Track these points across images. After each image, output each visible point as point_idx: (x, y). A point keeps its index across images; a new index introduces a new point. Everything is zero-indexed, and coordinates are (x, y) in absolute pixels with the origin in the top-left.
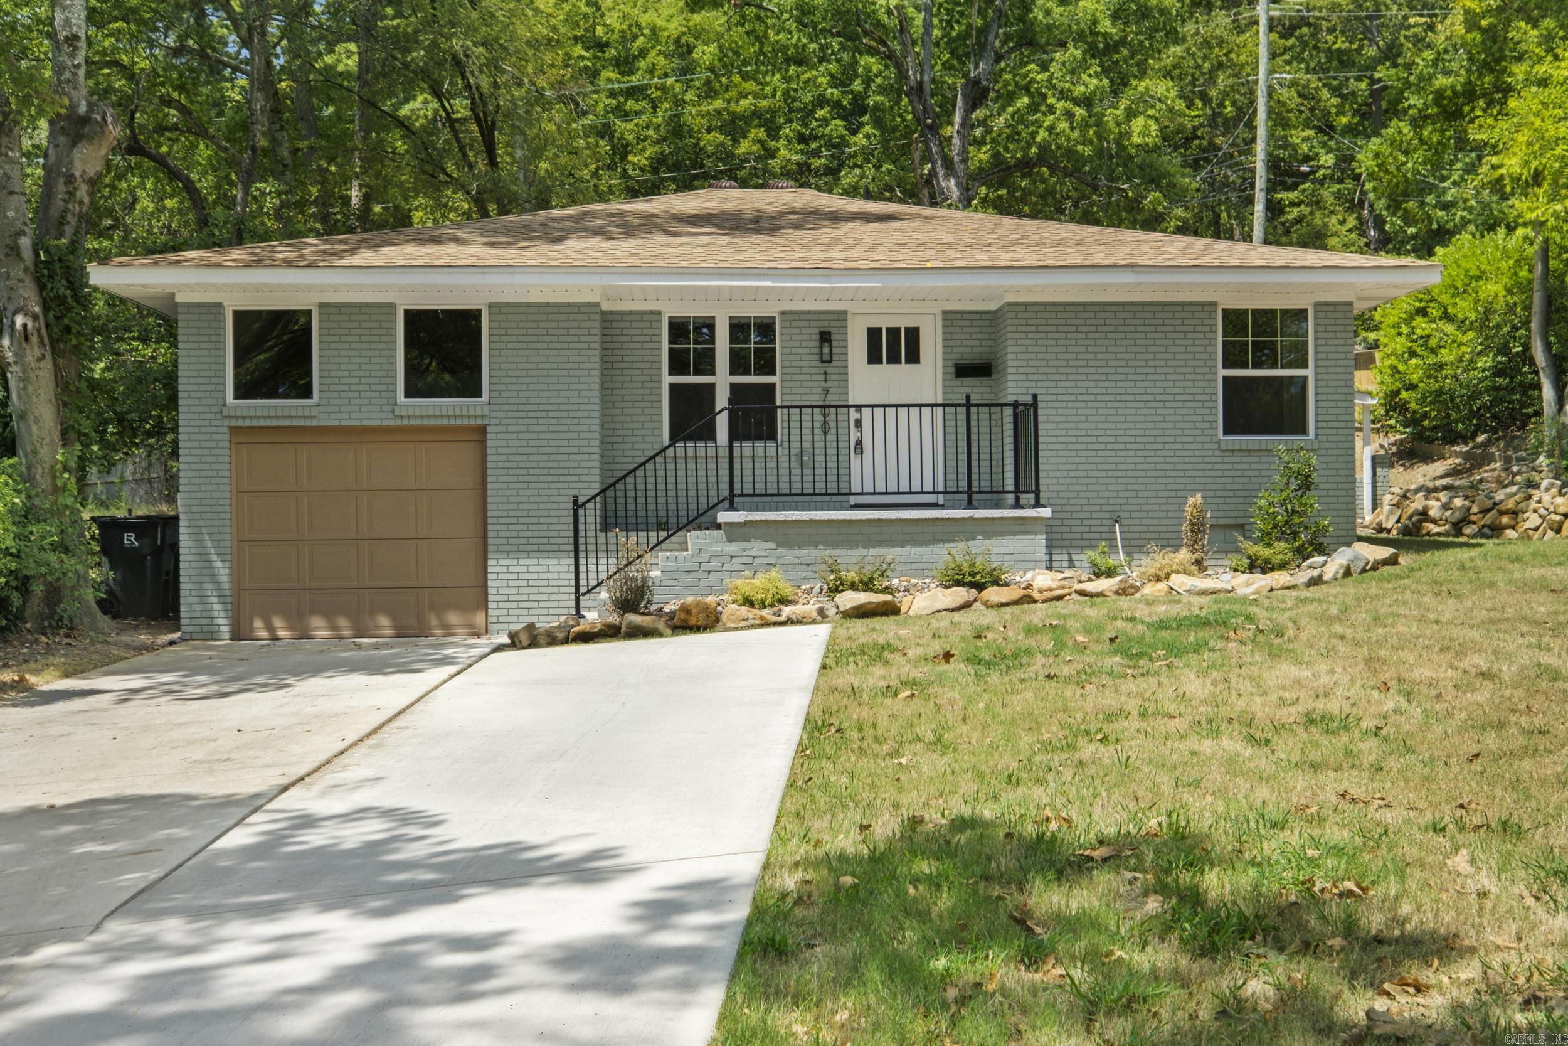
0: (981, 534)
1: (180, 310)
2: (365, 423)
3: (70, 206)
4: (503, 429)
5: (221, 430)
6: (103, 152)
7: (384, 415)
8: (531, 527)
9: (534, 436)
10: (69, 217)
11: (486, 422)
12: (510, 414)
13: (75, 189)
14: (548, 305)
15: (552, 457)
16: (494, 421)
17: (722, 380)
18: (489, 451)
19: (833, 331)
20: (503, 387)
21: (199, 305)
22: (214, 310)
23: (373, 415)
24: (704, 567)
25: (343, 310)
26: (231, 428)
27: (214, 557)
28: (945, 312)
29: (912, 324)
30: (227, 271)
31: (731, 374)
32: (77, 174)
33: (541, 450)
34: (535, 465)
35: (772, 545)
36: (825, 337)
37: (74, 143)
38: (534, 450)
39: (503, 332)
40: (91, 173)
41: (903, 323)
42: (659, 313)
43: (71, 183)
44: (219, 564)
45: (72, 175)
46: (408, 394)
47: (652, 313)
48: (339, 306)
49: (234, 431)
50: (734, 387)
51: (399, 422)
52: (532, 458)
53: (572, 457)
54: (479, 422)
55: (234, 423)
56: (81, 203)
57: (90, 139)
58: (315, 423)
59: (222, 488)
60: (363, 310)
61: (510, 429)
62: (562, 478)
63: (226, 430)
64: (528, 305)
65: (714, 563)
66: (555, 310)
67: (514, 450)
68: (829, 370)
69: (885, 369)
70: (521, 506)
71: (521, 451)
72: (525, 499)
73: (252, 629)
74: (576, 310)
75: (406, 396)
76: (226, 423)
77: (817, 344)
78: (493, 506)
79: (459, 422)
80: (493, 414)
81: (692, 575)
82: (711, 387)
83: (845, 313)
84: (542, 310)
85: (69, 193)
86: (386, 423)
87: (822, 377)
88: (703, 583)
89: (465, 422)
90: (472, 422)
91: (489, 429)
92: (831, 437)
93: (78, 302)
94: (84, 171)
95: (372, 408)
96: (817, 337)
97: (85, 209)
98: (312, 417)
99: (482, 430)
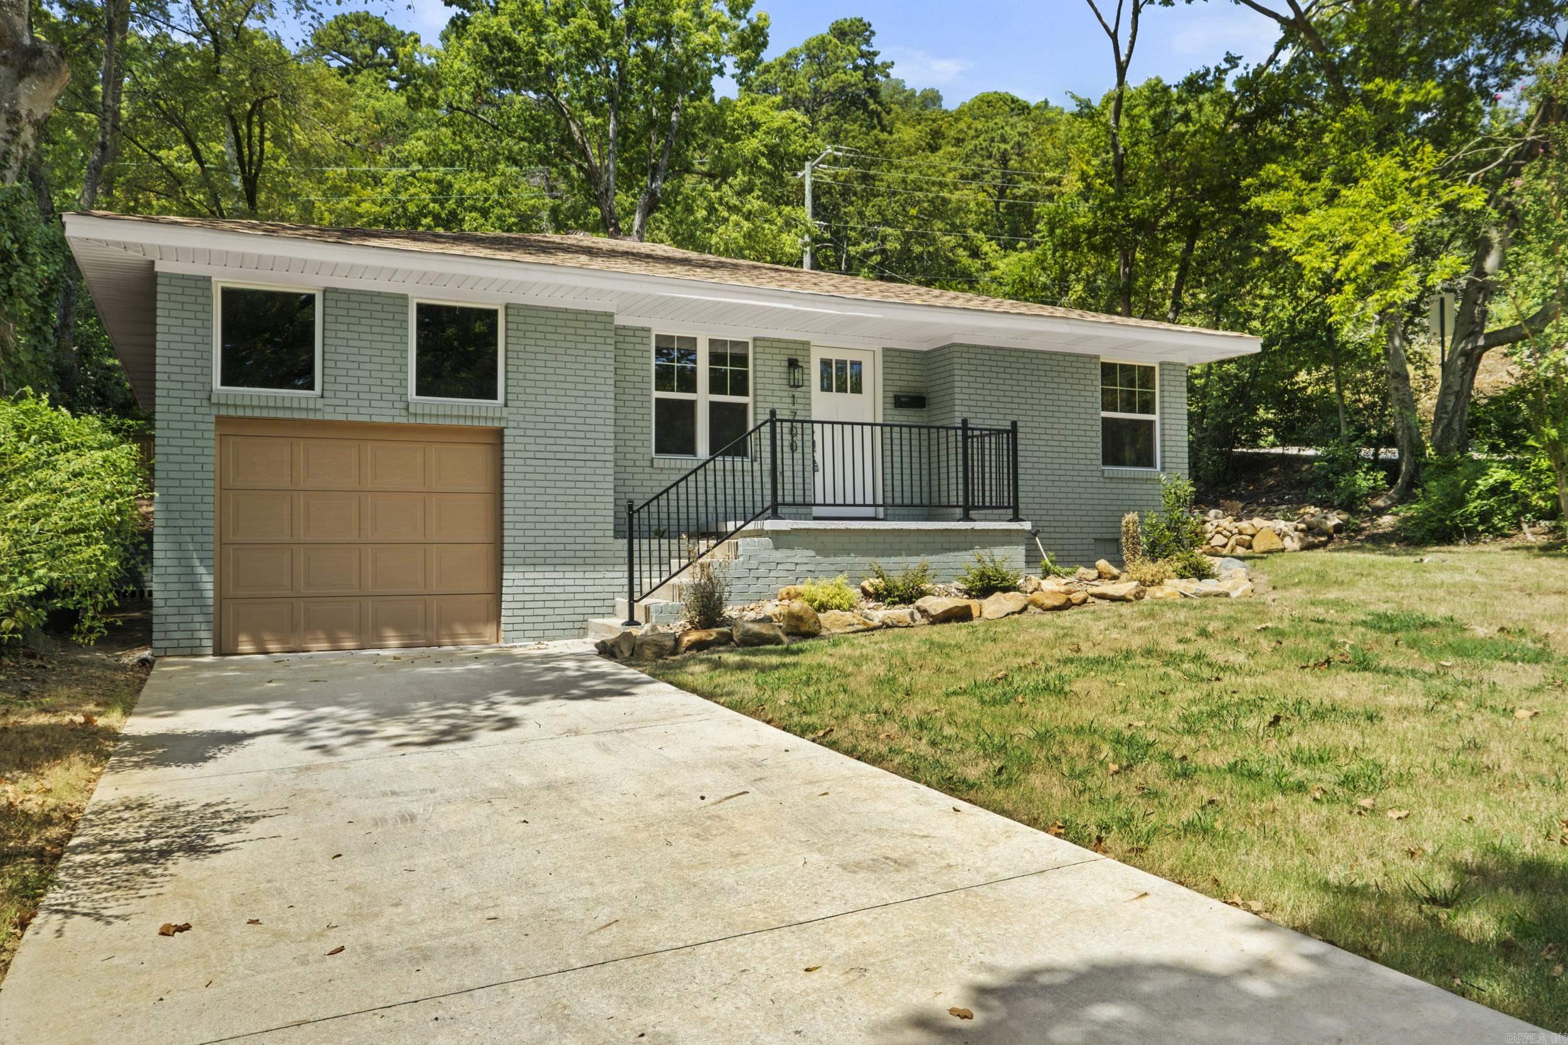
0: (978, 543)
1: (160, 280)
2: (375, 419)
3: (13, 149)
4: (521, 432)
5: (207, 419)
6: (55, 92)
7: (397, 412)
8: (548, 533)
9: (552, 441)
10: (12, 162)
11: (503, 424)
12: (528, 418)
13: (20, 130)
14: (566, 311)
15: (569, 463)
16: (511, 424)
17: (703, 397)
18: (506, 454)
19: (800, 359)
20: (521, 390)
21: (183, 277)
22: (201, 284)
23: (385, 412)
24: (753, 573)
25: (352, 297)
26: (218, 417)
27: (197, 562)
28: (886, 350)
29: (856, 359)
30: (242, 238)
31: (711, 392)
32: (24, 113)
33: (559, 456)
34: (552, 470)
35: (813, 553)
36: (793, 364)
37: (21, 77)
38: (551, 456)
39: (521, 334)
40: (39, 114)
41: (849, 357)
42: (649, 330)
43: (16, 121)
44: (201, 570)
45: (17, 113)
46: (419, 392)
47: (643, 329)
48: (349, 294)
49: (221, 421)
50: (713, 406)
51: (412, 421)
52: (549, 463)
53: (588, 464)
54: (497, 424)
55: (223, 412)
56: (25, 146)
57: (41, 74)
58: (319, 416)
59: (207, 483)
60: (375, 300)
61: (529, 433)
62: (578, 485)
63: (213, 419)
64: (546, 309)
65: (762, 570)
66: (572, 317)
67: (531, 455)
68: (797, 394)
69: (834, 396)
70: (538, 512)
71: (538, 455)
72: (542, 505)
73: (236, 643)
74: (593, 318)
75: (418, 394)
76: (214, 411)
77: (786, 370)
78: (511, 511)
79: (476, 423)
80: (511, 417)
81: (743, 581)
82: (692, 404)
83: (808, 343)
84: (561, 316)
85: (11, 132)
86: (398, 420)
87: (790, 400)
88: (753, 589)
89: (483, 423)
90: (490, 424)
91: (506, 432)
92: (798, 455)
93: (23, 260)
94: (30, 111)
95: (383, 404)
96: (786, 364)
97: (29, 155)
98: (315, 410)
99: (499, 433)
